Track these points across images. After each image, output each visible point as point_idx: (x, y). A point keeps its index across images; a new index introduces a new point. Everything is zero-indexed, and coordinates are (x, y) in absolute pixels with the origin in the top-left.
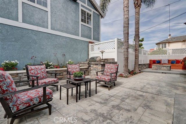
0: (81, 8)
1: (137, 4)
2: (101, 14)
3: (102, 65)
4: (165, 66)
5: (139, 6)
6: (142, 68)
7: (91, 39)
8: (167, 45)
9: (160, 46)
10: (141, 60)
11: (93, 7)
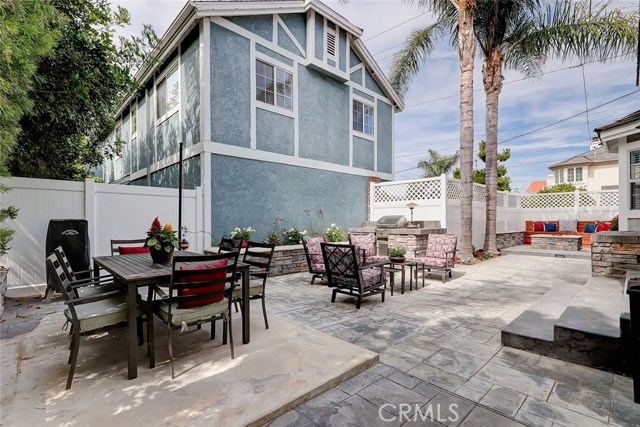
0: (353, 96)
1: (492, 83)
2: (395, 104)
3: (417, 236)
4: (566, 240)
5: (495, 89)
6: (506, 243)
7: (373, 169)
8: (585, 171)
9: (562, 175)
10: (503, 223)
11: (377, 89)
